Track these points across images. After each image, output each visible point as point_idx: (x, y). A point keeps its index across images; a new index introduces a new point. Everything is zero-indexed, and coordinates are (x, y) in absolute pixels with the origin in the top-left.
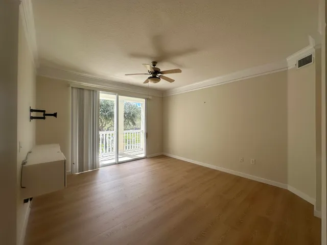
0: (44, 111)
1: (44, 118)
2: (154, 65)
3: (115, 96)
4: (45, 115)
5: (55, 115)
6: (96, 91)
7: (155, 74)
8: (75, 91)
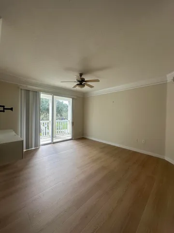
0: (4, 106)
1: (4, 111)
2: (81, 76)
3: (51, 96)
4: (4, 109)
5: (12, 109)
6: (38, 92)
7: (82, 82)
8: (23, 92)
